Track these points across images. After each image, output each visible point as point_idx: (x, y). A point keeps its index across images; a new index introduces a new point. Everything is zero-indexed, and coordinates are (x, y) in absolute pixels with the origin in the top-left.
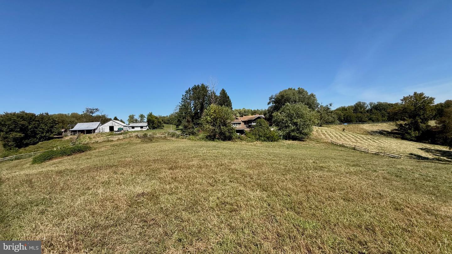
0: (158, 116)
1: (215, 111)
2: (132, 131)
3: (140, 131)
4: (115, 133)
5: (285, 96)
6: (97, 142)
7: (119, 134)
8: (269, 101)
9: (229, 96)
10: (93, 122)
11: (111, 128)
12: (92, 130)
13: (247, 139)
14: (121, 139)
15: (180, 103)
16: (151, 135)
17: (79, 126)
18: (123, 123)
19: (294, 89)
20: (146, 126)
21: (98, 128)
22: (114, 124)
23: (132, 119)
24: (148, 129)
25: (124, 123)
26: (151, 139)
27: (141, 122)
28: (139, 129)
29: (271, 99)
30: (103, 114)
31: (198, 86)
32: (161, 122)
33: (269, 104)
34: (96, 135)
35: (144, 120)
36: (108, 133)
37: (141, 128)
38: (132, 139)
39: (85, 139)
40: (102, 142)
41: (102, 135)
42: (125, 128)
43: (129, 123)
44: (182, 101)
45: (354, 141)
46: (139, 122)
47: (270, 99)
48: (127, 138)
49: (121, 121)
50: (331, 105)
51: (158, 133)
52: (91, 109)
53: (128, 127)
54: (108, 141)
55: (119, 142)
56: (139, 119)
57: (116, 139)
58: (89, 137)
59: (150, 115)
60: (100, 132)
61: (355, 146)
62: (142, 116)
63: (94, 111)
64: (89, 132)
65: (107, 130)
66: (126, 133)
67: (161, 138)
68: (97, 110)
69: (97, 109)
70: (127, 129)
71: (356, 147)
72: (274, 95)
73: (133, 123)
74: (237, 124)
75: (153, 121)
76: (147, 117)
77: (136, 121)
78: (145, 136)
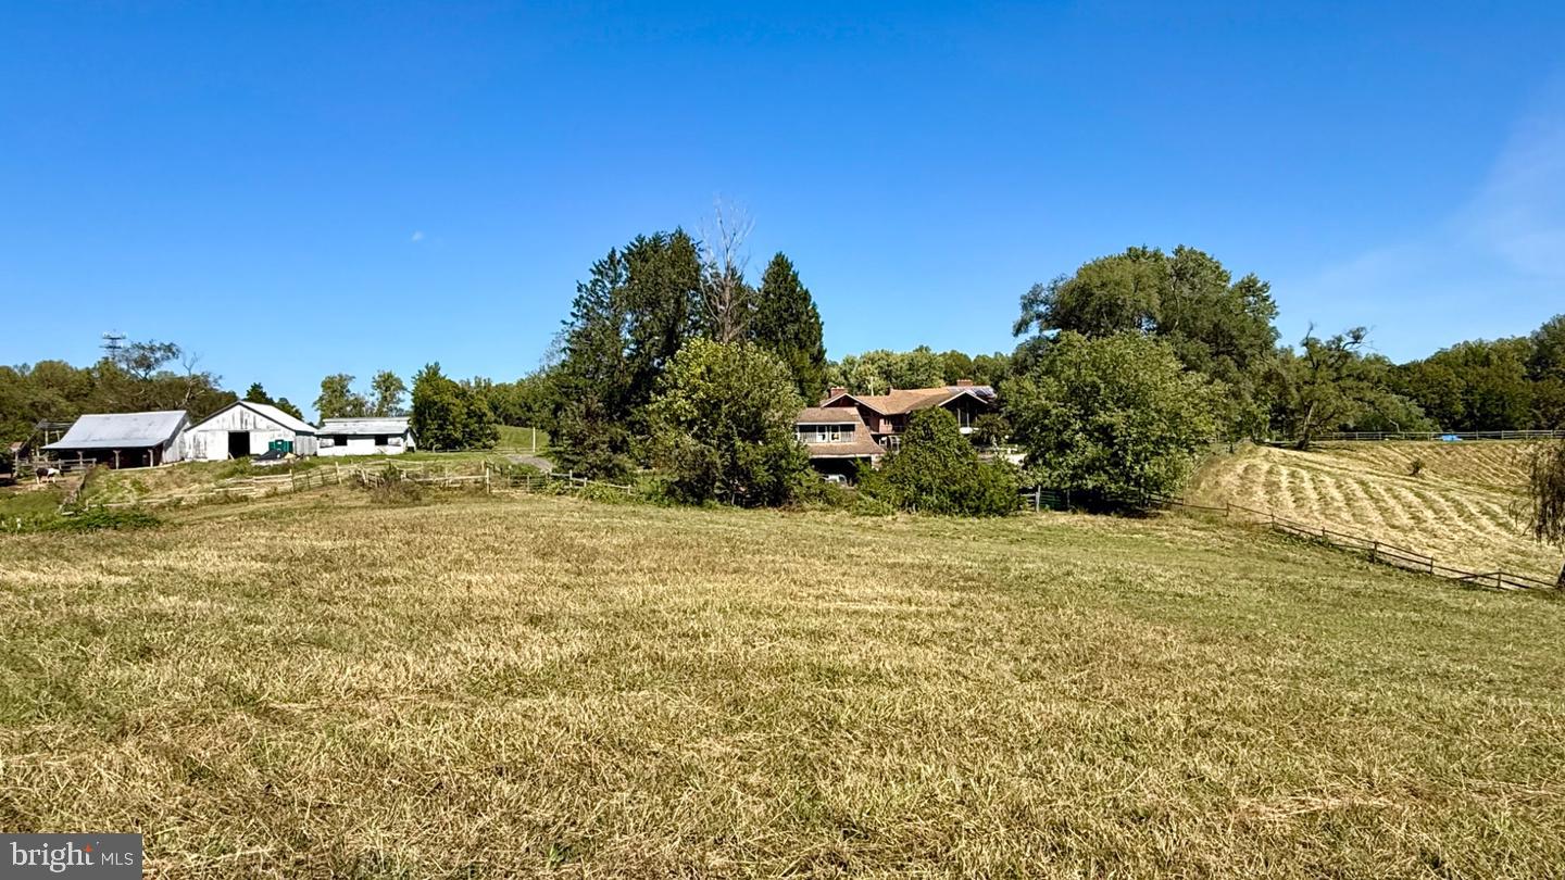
0: (473, 384)
1: (709, 370)
2: (337, 458)
3: (373, 456)
4: (254, 463)
5: (1097, 293)
6: (177, 504)
7: (274, 471)
8: (1018, 315)
9: (807, 292)
10: (148, 409)
11: (239, 443)
12: (150, 448)
13: (860, 499)
14: (283, 494)
15: (564, 322)
16: (418, 476)
17: (90, 430)
18: (293, 415)
19: (1157, 256)
20: (403, 436)
21: (177, 439)
22: (251, 421)
23: (336, 398)
24: (410, 449)
25: (297, 415)
26: (415, 493)
27: (380, 414)
28: (369, 447)
29: (1029, 303)
30: (196, 371)
31: (657, 239)
32: (485, 414)
33: (1020, 328)
34: (170, 473)
35: (400, 400)
36: (224, 465)
37: (377, 444)
38: (333, 492)
39: (120, 490)
40: (201, 503)
41: (195, 476)
42: (303, 444)
43: (323, 417)
44: (573, 314)
45: (1404, 519)
46: (371, 415)
47: (1025, 307)
48: (310, 489)
49: (284, 406)
50: (1357, 338)
51: (454, 468)
52: (143, 348)
53: (318, 436)
54: (228, 500)
55: (277, 503)
56: (372, 399)
57: (262, 492)
58: (134, 483)
59: (431, 377)
60: (183, 459)
61: (1377, 543)
62: (388, 384)
63: (158, 355)
64: (134, 457)
65: (219, 450)
66: (306, 464)
67: (461, 488)
68: (170, 350)
69: (169, 348)
70: (310, 448)
71: (1382, 549)
72: (1045, 286)
73: (343, 416)
74: (835, 429)
75: (445, 409)
76: (411, 387)
77: (358, 410)
78: (390, 477)
